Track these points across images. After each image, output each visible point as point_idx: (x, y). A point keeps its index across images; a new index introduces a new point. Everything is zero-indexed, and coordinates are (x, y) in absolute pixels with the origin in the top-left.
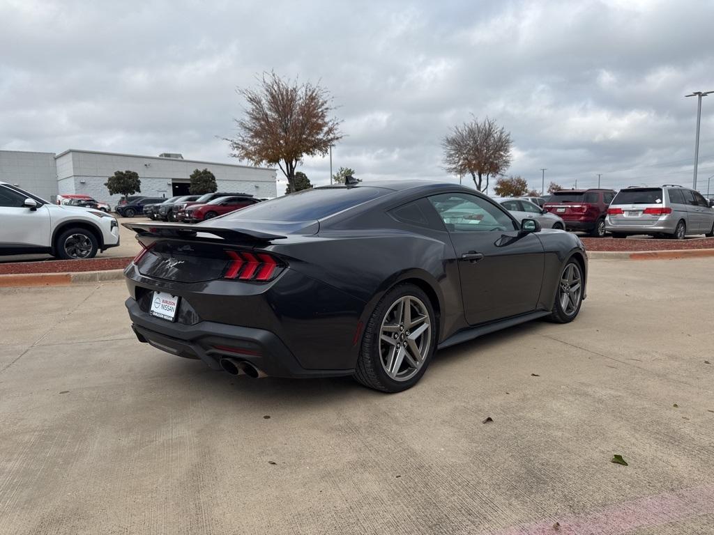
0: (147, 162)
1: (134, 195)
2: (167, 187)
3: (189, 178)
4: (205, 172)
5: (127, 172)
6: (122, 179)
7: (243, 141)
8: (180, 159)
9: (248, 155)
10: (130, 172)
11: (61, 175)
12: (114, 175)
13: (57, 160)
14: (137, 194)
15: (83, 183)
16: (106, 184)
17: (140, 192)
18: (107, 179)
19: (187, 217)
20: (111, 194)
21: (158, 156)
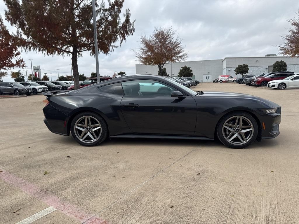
0: (256, 59)
1: (246, 74)
2: (265, 70)
3: (273, 65)
4: (281, 62)
5: (243, 65)
6: (240, 68)
7: (286, 46)
8: (275, 56)
9: (287, 52)
10: (244, 65)
11: (223, 68)
12: (238, 67)
13: (223, 62)
14: (247, 74)
15: (229, 70)
16: (234, 71)
17: (248, 73)
18: (235, 68)
19: (254, 84)
20: (236, 74)
21: (264, 56)
